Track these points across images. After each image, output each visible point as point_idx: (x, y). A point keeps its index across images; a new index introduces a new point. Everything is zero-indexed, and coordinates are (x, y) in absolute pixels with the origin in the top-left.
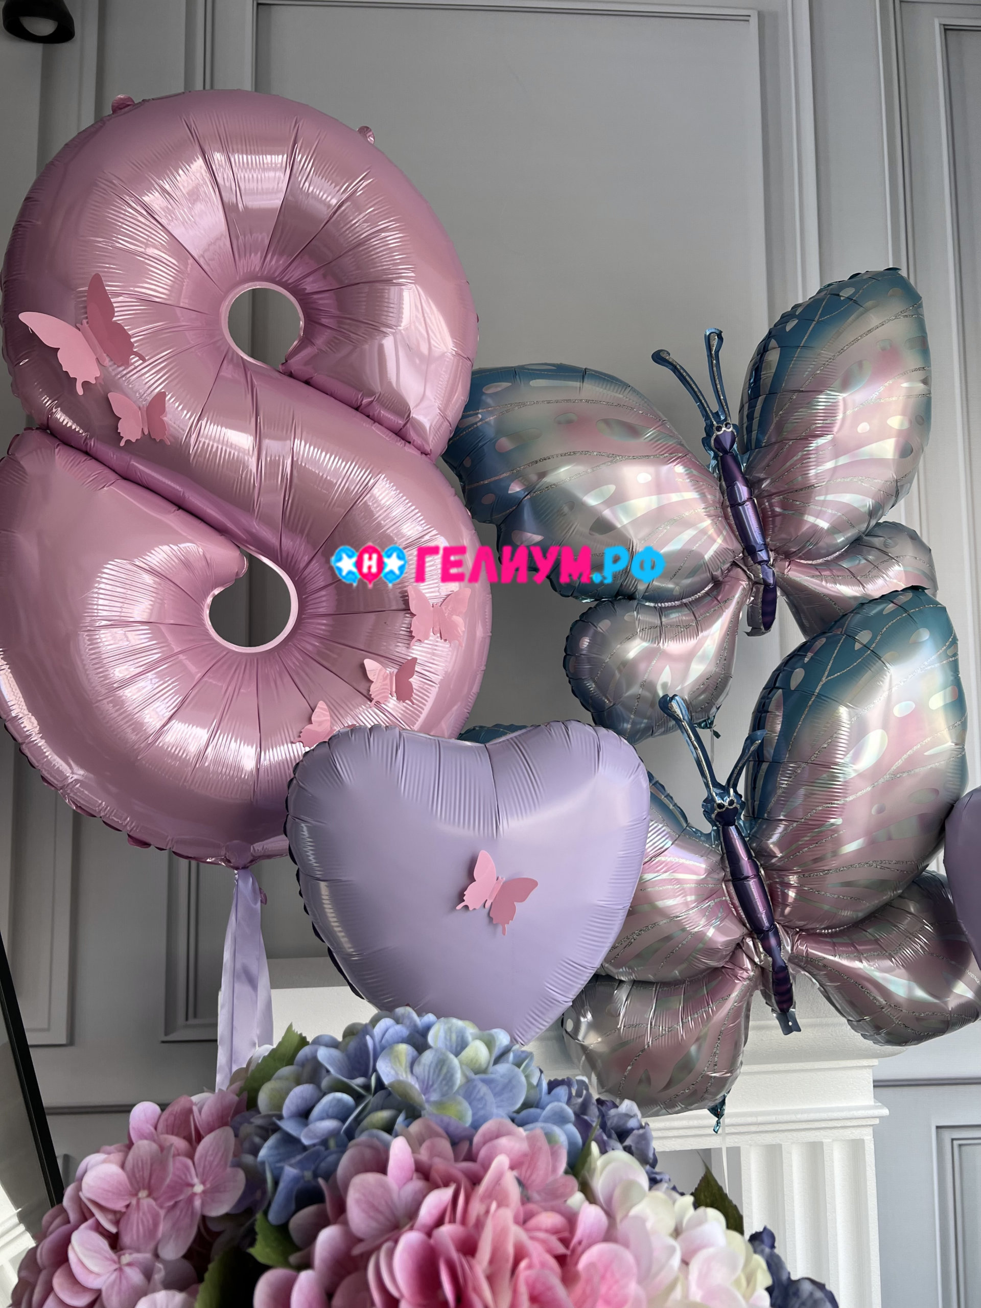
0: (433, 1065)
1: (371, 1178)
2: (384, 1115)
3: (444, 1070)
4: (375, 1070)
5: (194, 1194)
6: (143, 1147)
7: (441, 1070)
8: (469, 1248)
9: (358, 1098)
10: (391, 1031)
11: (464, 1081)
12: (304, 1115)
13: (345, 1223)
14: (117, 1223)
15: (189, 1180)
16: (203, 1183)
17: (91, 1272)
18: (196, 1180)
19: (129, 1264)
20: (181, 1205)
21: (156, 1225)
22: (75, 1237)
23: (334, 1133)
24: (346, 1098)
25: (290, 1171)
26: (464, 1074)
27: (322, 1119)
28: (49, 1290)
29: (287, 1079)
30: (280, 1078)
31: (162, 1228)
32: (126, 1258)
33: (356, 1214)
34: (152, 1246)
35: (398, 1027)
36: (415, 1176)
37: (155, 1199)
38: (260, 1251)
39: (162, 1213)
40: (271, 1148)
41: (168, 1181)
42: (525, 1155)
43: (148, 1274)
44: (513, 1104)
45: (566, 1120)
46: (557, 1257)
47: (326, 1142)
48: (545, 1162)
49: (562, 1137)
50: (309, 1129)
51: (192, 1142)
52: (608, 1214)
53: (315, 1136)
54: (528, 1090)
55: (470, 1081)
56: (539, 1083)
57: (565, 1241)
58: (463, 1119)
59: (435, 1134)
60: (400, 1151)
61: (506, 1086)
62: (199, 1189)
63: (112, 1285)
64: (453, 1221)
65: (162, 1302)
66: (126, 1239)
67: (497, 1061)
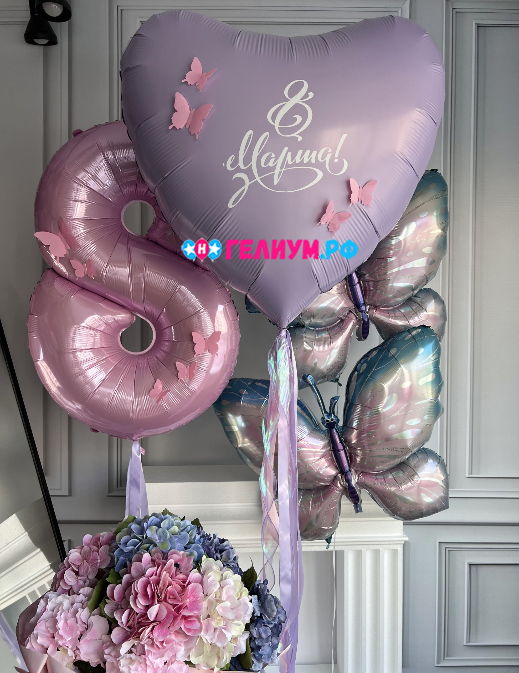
0: (162, 532)
1: (138, 563)
2: (147, 545)
3: (165, 534)
4: (146, 533)
5: (98, 562)
6: (86, 548)
7: (164, 534)
8: (158, 582)
9: (140, 540)
10: (154, 520)
11: (170, 537)
12: (126, 543)
13: (131, 574)
14: (78, 568)
15: (97, 558)
16: (100, 559)
17: (70, 581)
18: (99, 558)
19: (80, 580)
20: (94, 565)
21: (88, 569)
22: (66, 572)
23: (133, 549)
24: (138, 541)
25: (121, 558)
26: (170, 535)
27: (129, 546)
28: (59, 585)
29: (125, 532)
30: (123, 532)
31: (89, 570)
32: (79, 578)
33: (133, 572)
34: (87, 574)
35: (157, 519)
36: (151, 563)
37: (88, 563)
38: (108, 580)
39: (90, 566)
40: (117, 552)
41: (91, 558)
42: (180, 559)
43: (85, 582)
44: (185, 544)
45: (200, 548)
46: (181, 586)
47: (131, 551)
48: (185, 561)
49: (196, 554)
50: (126, 548)
51: (98, 548)
52: (203, 575)
53: (128, 550)
54: (190, 540)
55: (171, 537)
56: (195, 537)
57: (184, 582)
58: (167, 548)
59: (158, 552)
60: (146, 556)
61: (184, 538)
62: (99, 561)
63: (75, 585)
64: (156, 575)
65: (87, 590)
66: (80, 573)
67: (182, 531)
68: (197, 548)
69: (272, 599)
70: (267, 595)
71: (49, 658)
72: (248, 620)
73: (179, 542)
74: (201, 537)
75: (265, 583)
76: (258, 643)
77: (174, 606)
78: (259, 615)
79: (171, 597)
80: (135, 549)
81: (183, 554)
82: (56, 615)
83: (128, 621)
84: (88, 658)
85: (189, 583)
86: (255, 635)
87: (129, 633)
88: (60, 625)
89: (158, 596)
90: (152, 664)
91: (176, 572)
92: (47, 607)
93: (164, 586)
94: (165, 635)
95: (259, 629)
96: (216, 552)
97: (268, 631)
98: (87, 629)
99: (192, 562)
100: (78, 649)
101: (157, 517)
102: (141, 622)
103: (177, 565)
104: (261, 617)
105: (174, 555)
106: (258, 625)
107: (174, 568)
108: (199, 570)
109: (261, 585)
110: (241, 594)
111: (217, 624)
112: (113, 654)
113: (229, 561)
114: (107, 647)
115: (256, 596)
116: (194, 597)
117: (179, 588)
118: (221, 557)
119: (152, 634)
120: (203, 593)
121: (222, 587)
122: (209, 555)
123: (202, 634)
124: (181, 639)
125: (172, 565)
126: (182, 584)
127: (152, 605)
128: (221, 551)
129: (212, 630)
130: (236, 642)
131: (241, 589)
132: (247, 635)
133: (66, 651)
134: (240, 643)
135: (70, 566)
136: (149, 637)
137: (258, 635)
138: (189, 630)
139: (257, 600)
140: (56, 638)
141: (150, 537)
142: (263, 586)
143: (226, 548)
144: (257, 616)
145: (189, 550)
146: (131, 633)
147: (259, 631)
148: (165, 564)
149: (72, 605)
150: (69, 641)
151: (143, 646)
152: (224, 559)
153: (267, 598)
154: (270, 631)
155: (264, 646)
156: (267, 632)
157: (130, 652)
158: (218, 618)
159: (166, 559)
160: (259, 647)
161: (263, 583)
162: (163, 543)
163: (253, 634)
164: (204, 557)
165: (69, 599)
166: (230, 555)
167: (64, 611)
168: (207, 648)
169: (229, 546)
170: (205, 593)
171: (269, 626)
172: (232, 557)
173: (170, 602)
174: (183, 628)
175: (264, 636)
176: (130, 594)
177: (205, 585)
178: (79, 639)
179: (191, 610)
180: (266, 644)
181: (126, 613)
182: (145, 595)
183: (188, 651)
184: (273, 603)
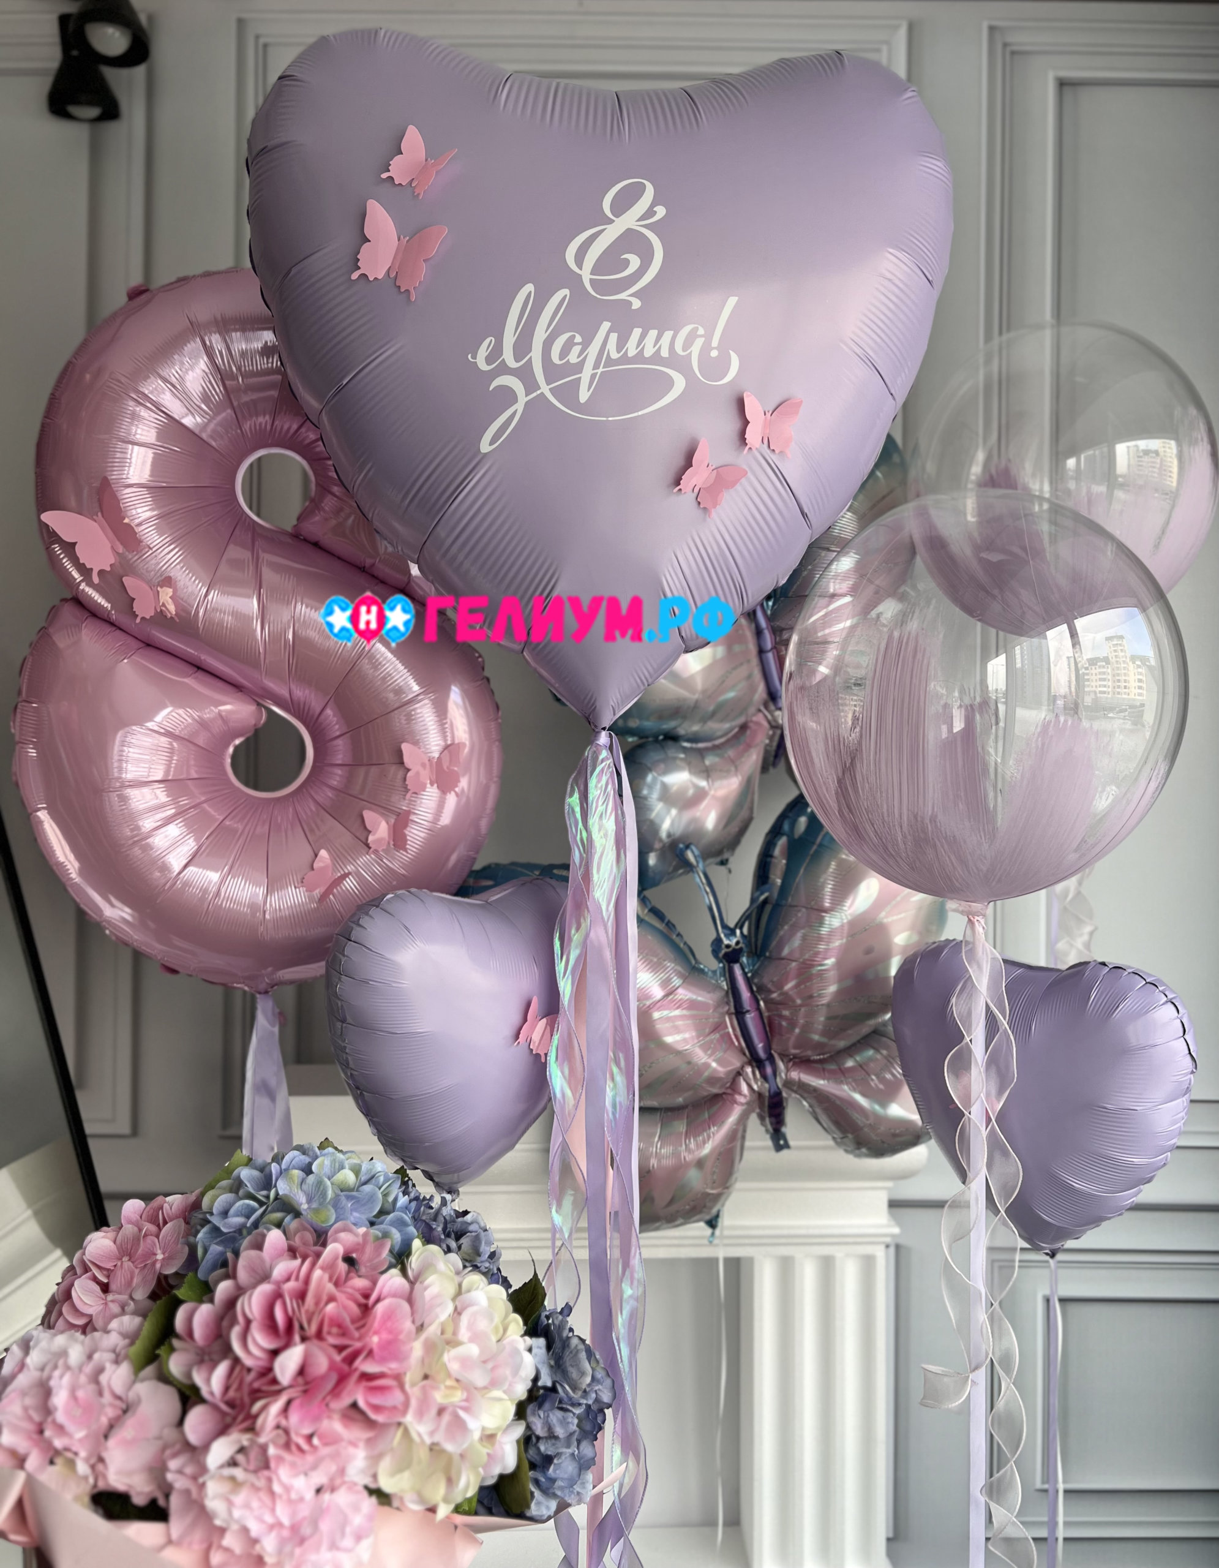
0: (315, 1185)
1: (253, 1253)
2: (278, 1215)
3: (321, 1188)
4: (275, 1186)
5: (156, 1260)
6: (128, 1229)
7: (319, 1188)
8: (301, 1296)
9: (261, 1203)
10: (297, 1159)
11: (334, 1196)
12: (225, 1214)
13: (236, 1278)
14: (108, 1277)
15: (155, 1251)
16: (164, 1254)
17: (86, 1305)
18: (159, 1252)
19: (112, 1301)
20: (148, 1266)
21: (132, 1278)
22: (76, 1283)
23: (244, 1226)
24: (255, 1204)
25: (216, 1249)
26: (333, 1191)
27: (235, 1217)
28: (60, 1314)
29: (224, 1186)
30: (219, 1188)
31: (135, 1281)
32: (110, 1297)
33: (242, 1274)
34: (129, 1292)
35: (303, 1157)
36: (286, 1253)
37: (133, 1262)
38: (180, 1293)
39: (137, 1271)
40: (205, 1233)
41: (140, 1251)
42: (358, 1244)
43: (123, 1308)
44: (371, 1212)
45: (405, 1224)
46: (360, 1305)
47: (240, 1231)
48: (369, 1250)
49: (397, 1236)
50: (226, 1220)
51: (158, 1226)
52: (412, 1283)
53: (230, 1227)
54: (383, 1204)
55: (337, 1196)
56: (396, 1200)
57: (367, 1296)
58: (327, 1220)
59: (305, 1229)
60: (274, 1237)
61: (369, 1200)
62: (160, 1257)
63: (99, 1313)
64: (297, 1279)
65: (129, 1322)
66: (113, 1287)
67: (365, 1183)
68: (400, 1224)
69: (581, 1347)
70: (568, 1338)
71: (30, 1482)
72: (521, 1391)
73: (356, 1210)
74: (410, 1201)
75: (566, 1312)
76: (546, 1449)
77: (340, 1349)
78: (549, 1384)
79: (335, 1330)
80: (248, 1225)
81: (365, 1235)
82: (49, 1378)
83: (227, 1389)
84: (127, 1481)
85: (378, 1300)
86: (539, 1430)
87: (228, 1420)
88: (60, 1399)
89: (302, 1328)
90: (287, 1489)
91: (348, 1273)
92: (28, 1360)
93: (317, 1304)
94: (317, 1419)
95: (548, 1416)
96: (448, 1235)
97: (570, 1420)
98: (125, 1412)
99: (385, 1253)
100: (101, 1460)
101: (304, 1153)
102: (258, 1391)
103: (349, 1260)
104: (553, 1389)
105: (343, 1235)
106: (547, 1405)
107: (342, 1267)
108: (404, 1272)
109: (555, 1317)
110: (505, 1330)
111: (446, 1396)
112: (189, 1470)
113: (479, 1259)
114: (175, 1455)
115: (541, 1342)
116: (390, 1332)
117: (355, 1310)
118: (459, 1248)
119: (286, 1417)
120: (413, 1322)
121: (458, 1312)
122: (428, 1239)
123: (409, 1419)
124: (358, 1433)
125: (336, 1258)
126: (363, 1301)
127: (287, 1345)
128: (459, 1236)
129: (433, 1411)
130: (493, 1444)
131: (506, 1316)
132: (519, 1430)
133: (71, 1464)
134: (502, 1449)
135: (86, 1269)
136: (278, 1427)
137: (546, 1429)
138: (377, 1408)
139: (544, 1351)
140: (48, 1433)
141: (286, 1195)
142: (560, 1317)
143: (471, 1228)
144: (545, 1388)
145: (382, 1226)
146: (234, 1419)
147: (547, 1421)
148: (318, 1255)
149: (90, 1357)
150: (81, 1440)
151: (264, 1449)
152: (466, 1253)
153: (568, 1346)
154: (576, 1421)
155: (558, 1455)
156: (568, 1423)
157: (233, 1463)
158: (449, 1383)
159: (324, 1245)
160: (548, 1460)
161: (561, 1313)
162: (316, 1211)
163: (534, 1427)
164: (417, 1244)
165: (83, 1343)
166: (480, 1243)
167: (68, 1368)
168: (423, 1454)
169: (478, 1223)
170: (418, 1323)
171: (574, 1410)
172: (485, 1250)
173: (332, 1340)
174: (362, 1404)
175: (560, 1431)
176: (234, 1322)
177: (418, 1304)
178: (106, 1437)
179: (383, 1360)
180: (564, 1450)
181: (222, 1369)
182: (270, 1324)
183: (375, 1459)
184: (583, 1355)
